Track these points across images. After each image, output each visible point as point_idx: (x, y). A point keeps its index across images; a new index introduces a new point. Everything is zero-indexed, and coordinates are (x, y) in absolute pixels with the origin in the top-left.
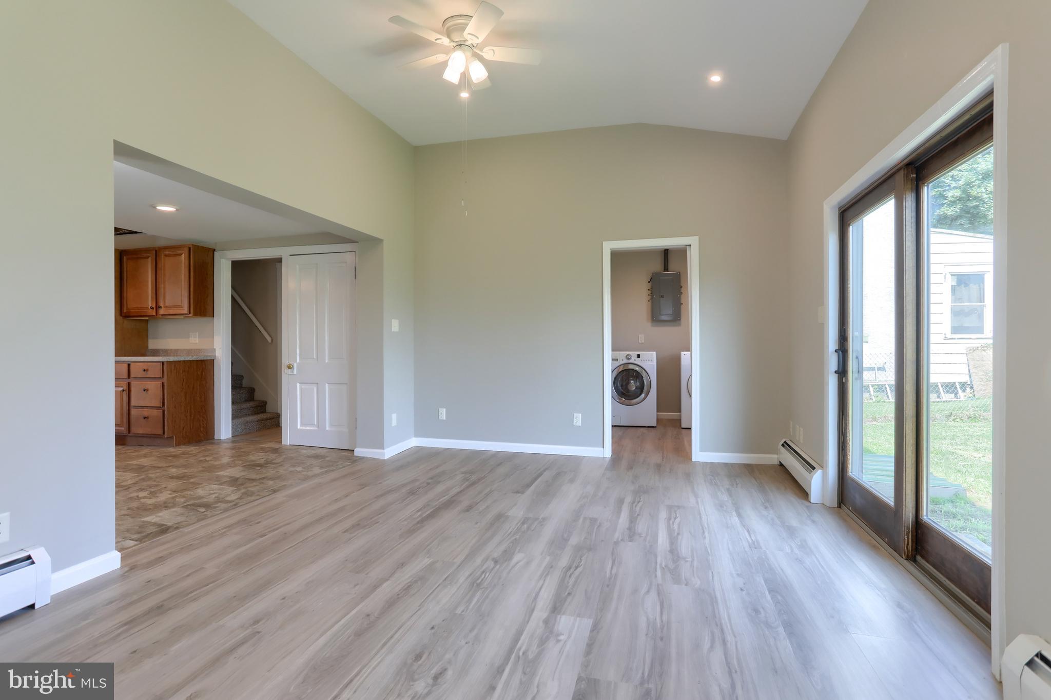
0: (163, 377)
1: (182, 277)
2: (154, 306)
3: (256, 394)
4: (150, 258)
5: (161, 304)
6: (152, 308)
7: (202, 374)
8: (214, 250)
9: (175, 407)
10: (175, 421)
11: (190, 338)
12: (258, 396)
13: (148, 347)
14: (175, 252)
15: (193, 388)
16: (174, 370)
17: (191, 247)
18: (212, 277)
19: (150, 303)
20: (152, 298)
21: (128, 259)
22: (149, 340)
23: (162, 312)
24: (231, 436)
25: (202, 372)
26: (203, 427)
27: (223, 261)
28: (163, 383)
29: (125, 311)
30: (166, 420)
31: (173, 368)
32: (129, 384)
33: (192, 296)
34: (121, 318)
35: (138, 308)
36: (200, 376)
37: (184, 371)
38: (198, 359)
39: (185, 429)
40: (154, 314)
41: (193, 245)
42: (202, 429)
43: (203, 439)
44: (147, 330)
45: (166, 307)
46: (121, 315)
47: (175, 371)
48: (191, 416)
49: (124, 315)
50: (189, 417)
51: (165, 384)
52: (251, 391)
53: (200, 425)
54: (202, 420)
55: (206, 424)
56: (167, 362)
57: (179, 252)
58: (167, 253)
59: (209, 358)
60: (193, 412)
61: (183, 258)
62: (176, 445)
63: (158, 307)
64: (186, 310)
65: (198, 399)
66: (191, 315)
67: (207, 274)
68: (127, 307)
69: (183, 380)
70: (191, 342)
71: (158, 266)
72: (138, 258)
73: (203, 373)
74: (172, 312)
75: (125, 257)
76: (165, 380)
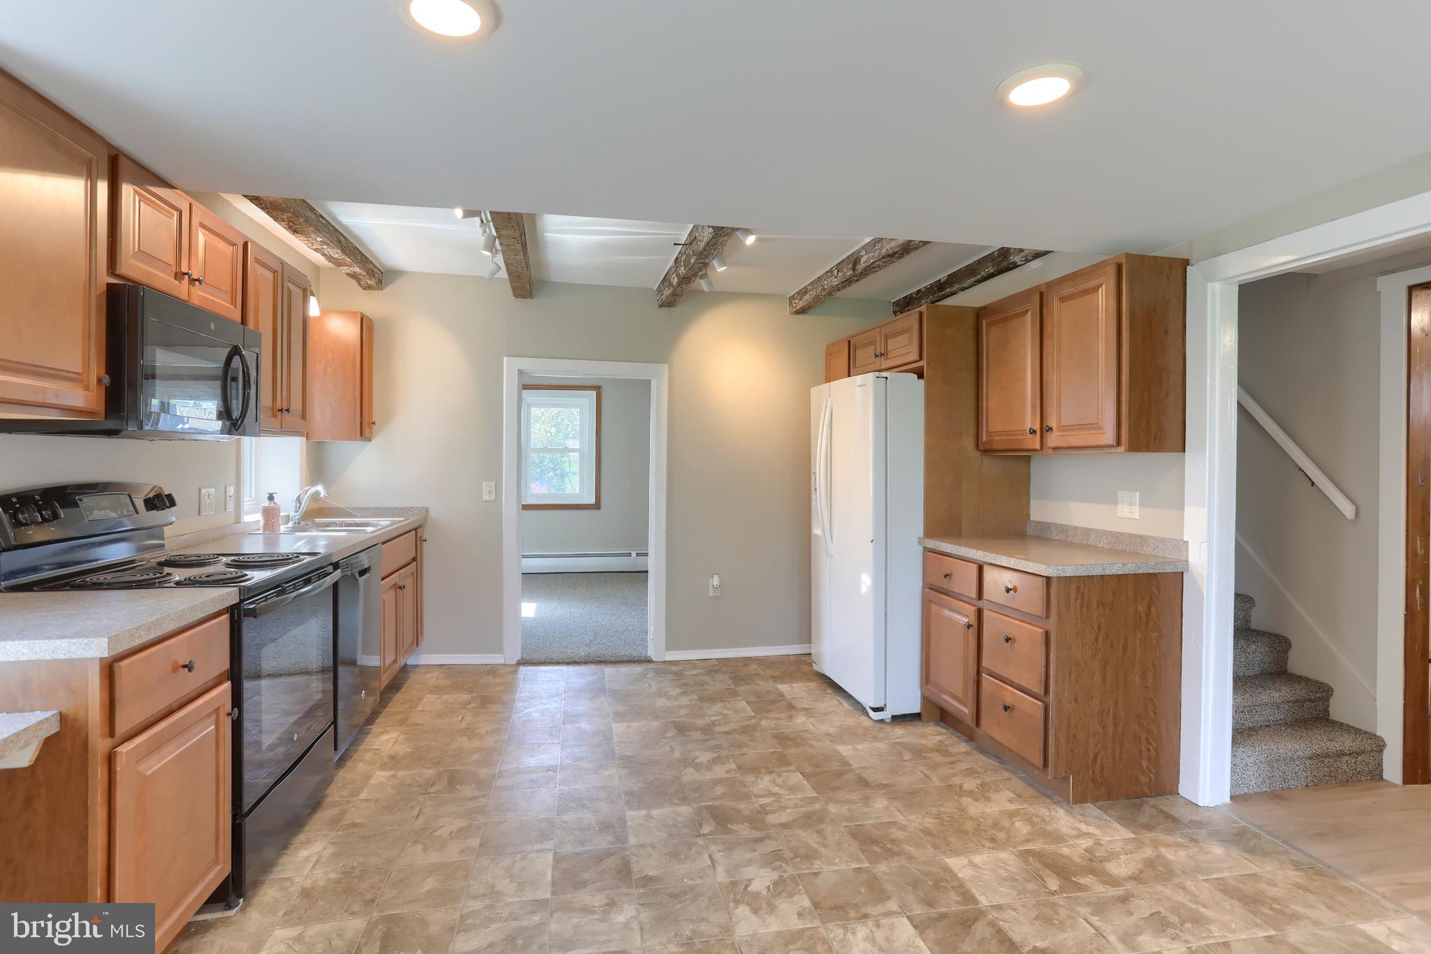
0: (1048, 617)
1: (1101, 348)
2: (1037, 427)
3: (1292, 654)
4: (1030, 312)
5: (1052, 422)
6: (1033, 432)
7: (1148, 613)
8: (1186, 263)
9: (1076, 700)
10: (1074, 737)
11: (1119, 506)
12: (1297, 663)
13: (1028, 515)
14: (1083, 287)
15: (1125, 649)
16: (1077, 598)
17: (1123, 261)
18: (1180, 340)
19: (1030, 420)
20: (1033, 407)
21: (989, 324)
22: (1031, 501)
23: (1053, 440)
24: (1227, 800)
25: (1149, 606)
26: (1149, 759)
27: (1215, 288)
28: (1047, 634)
29: (984, 440)
30: (1051, 732)
31: (1073, 596)
32: (980, 612)
33: (1124, 397)
34: (978, 453)
35: (1006, 433)
36: (1144, 617)
37: (1101, 604)
38: (1141, 571)
39: (1099, 760)
40: (1038, 446)
41: (1128, 255)
42: (1144, 763)
43: (1147, 791)
44: (1027, 478)
45: (1063, 428)
46: (977, 448)
47: (1078, 602)
48: (1116, 725)
49: (981, 447)
50: (1110, 729)
51: (1053, 638)
52: (1280, 644)
53: (1141, 751)
54: (1147, 739)
55: (1157, 752)
56: (1059, 578)
57: (1092, 284)
58: (1066, 292)
59: (1169, 569)
60: (1123, 715)
61: (1103, 299)
62: (1075, 802)
63: (1045, 429)
64: (1109, 437)
65: (1138, 680)
66: (1122, 449)
67: (1166, 332)
68: (987, 430)
69: (1099, 629)
70: (1120, 514)
71: (1045, 329)
72: (1006, 319)
73: (1153, 609)
74: (1075, 440)
75: (984, 321)
76: (1052, 625)
